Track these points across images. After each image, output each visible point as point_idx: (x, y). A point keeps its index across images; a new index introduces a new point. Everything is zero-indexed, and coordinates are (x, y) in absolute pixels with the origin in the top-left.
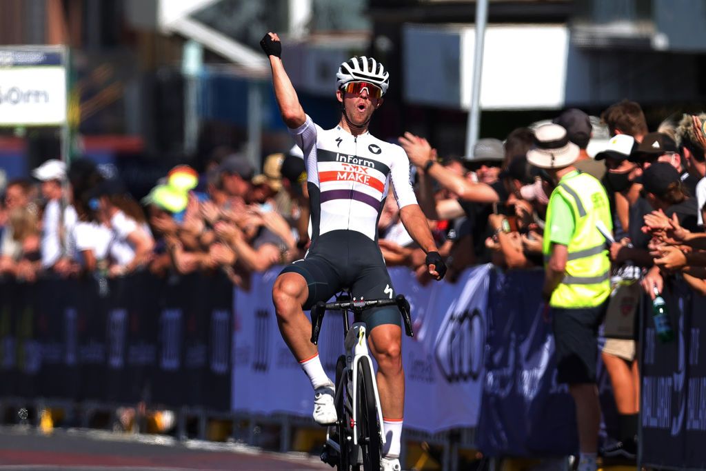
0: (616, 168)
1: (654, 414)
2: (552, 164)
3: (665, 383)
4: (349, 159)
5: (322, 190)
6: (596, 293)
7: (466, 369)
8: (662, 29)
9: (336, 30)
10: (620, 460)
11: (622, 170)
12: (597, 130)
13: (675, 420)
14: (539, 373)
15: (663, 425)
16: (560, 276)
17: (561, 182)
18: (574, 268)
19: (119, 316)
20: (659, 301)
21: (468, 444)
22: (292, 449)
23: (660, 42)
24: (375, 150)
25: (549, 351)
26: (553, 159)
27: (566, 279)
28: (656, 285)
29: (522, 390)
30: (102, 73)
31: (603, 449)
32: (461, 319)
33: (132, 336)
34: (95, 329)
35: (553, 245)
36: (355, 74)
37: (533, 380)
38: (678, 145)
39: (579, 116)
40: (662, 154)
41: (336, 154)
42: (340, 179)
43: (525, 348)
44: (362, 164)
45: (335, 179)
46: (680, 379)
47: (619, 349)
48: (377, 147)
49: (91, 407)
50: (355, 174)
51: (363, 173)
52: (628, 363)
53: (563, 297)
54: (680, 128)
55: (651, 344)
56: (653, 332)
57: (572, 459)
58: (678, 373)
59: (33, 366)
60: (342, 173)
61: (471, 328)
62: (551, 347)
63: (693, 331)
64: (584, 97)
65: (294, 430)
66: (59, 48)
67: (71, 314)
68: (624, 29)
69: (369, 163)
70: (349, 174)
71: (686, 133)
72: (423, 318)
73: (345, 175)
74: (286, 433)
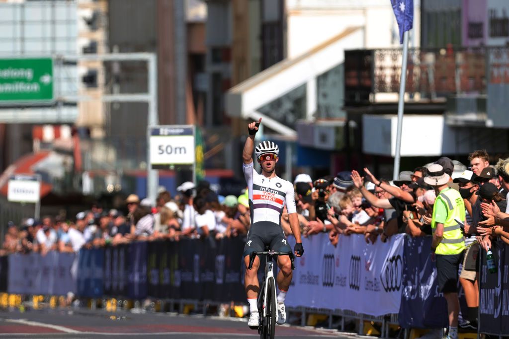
0: (463, 187)
1: (486, 307)
2: (436, 184)
3: (492, 292)
4: (266, 189)
5: (254, 203)
6: (458, 248)
7: (394, 285)
8: (490, 117)
9: (329, 117)
10: (469, 330)
11: (467, 187)
12: (456, 167)
13: (496, 310)
14: (429, 287)
15: (490, 313)
16: (440, 239)
17: (441, 193)
18: (447, 235)
19: (221, 258)
20: (489, 253)
21: (394, 323)
22: (306, 325)
23: (490, 123)
24: (279, 185)
25: (434, 276)
26: (437, 181)
27: (443, 241)
28: (488, 245)
29: (421, 296)
30: (213, 138)
31: (460, 325)
32: (391, 261)
33: (227, 269)
34: (209, 265)
35: (437, 223)
36: (262, 151)
37: (426, 290)
38: (496, 174)
39: (447, 160)
40: (491, 179)
41: (260, 187)
42: (262, 199)
43: (422, 274)
44: (272, 192)
45: (260, 199)
46: (498, 290)
47: (467, 275)
48: (280, 184)
49: (208, 303)
50: (268, 197)
51: (273, 196)
52: (473, 282)
53: (442, 249)
54: (497, 166)
55: (485, 273)
56: (486, 267)
57: (445, 329)
58: (498, 287)
59: (178, 283)
60: (263, 196)
61: (396, 264)
62: (435, 274)
63: (505, 266)
64: (452, 151)
65: (307, 315)
66: (192, 126)
67: (197, 257)
68: (472, 117)
69: (276, 192)
70: (266, 196)
71: (500, 169)
72: (371, 260)
73: (264, 197)
74: (303, 316)
